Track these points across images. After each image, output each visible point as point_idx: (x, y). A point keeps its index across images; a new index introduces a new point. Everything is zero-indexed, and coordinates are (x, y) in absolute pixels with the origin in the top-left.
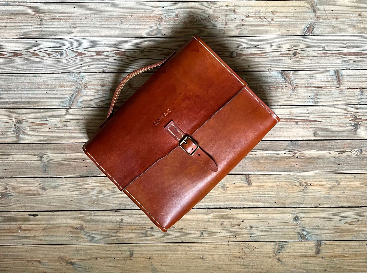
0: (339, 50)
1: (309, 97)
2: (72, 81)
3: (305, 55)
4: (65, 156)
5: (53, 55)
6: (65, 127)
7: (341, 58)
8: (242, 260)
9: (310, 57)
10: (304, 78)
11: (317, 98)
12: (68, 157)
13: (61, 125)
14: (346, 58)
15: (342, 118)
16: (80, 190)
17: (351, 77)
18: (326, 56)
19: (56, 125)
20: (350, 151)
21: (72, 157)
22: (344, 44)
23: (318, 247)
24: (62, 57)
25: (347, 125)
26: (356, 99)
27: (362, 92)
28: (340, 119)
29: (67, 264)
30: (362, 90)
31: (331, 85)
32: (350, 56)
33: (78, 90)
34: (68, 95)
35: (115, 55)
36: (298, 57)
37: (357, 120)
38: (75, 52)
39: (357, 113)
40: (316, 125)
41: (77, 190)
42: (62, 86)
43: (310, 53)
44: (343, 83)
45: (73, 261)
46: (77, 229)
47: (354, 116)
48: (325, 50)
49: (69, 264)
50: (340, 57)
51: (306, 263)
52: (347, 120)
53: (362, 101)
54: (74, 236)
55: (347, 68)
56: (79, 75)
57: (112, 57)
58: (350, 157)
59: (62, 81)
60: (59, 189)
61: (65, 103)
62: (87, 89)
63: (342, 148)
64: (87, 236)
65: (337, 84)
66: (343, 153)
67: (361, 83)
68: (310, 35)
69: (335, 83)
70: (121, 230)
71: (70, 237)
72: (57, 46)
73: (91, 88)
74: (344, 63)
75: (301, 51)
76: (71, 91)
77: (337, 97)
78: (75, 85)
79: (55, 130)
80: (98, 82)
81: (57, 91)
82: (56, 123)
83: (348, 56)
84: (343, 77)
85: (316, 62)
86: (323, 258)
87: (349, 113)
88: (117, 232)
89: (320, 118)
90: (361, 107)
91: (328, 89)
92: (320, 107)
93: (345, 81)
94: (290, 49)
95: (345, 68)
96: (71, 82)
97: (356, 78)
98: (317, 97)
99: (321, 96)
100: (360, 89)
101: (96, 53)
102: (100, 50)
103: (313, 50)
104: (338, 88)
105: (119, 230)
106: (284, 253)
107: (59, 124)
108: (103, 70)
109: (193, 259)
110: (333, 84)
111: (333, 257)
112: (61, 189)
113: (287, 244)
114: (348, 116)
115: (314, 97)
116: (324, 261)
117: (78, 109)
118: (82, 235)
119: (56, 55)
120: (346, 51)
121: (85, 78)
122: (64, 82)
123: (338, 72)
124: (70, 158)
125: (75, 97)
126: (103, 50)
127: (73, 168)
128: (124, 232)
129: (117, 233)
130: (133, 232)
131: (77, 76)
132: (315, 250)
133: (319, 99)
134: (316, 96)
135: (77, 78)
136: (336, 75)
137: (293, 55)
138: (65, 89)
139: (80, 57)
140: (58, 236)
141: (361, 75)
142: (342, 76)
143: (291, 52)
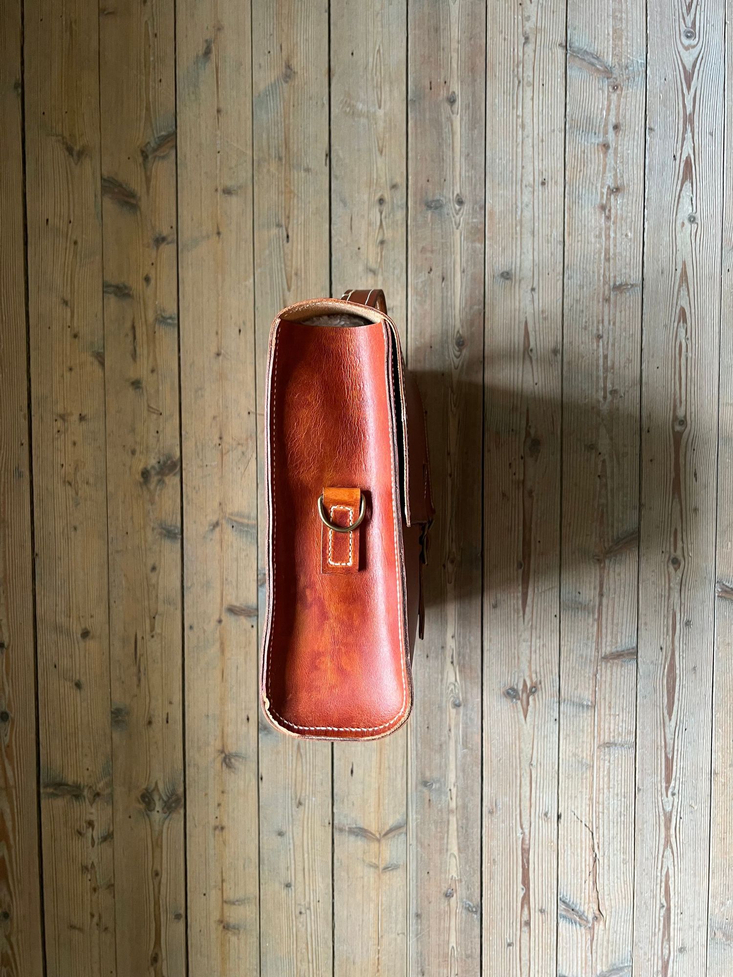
0: (681, 657)
1: (579, 593)
2: (628, 58)
3: (671, 584)
4: (456, 38)
5: (688, 15)
6: (523, 41)
7: (663, 662)
8: (214, 442)
9: (667, 595)
10: (622, 581)
11: (577, 611)
12: (454, 45)
13: (528, 31)
14: (664, 672)
15: (530, 662)
16: (378, 74)
17: (622, 683)
18: (667, 628)
19: (528, 18)
20: (456, 680)
21: (455, 55)
22: (695, 667)
23: (244, 610)
24: (682, 37)
25: (514, 674)
26: (572, 694)
27: (588, 706)
28: (529, 659)
29: (206, 41)
30: (591, 707)
31: (604, 641)
32: (667, 680)
33: (607, 72)
34: (596, 47)
35: (684, 158)
36: (668, 567)
37: (525, 695)
38: (694, 66)
39: (540, 696)
40: (516, 607)
41: (378, 67)
42: (618, 34)
43: (676, 594)
44: (609, 664)
45: (213, 56)
46: (288, 67)
47: (533, 689)
48: (682, 626)
49: (205, 46)
50: (666, 658)
51: (207, 585)
52: (527, 673)
53: (568, 706)
54: (271, 59)
55: (641, 674)
56: (641, 73)
57: (682, 150)
58: (445, 681)
59: (630, 35)
60: (379, 24)
61: (579, 41)
62: (608, 91)
63: (464, 663)
64: (270, 88)
65: (608, 653)
66: (453, 665)
67: (607, 704)
68: (716, 594)
69: (609, 649)
70: (283, 167)
71: (269, 50)
72: (708, 25)
73: (612, 102)
74: (651, 667)
75: (681, 576)
76: (606, 54)
77: (578, 652)
78: (619, 64)
79: (516, 17)
80: (625, 117)
81: (606, 24)
82: (533, 19)
83: (668, 676)
84: (622, 666)
85: (655, 606)
86: (220, 621)
87: (542, 679)
88: (280, 159)
89: (530, 616)
90: (555, 705)
91: (595, 634)
92: (556, 616)
93: (611, 671)
94: (685, 549)
95: (641, 670)
96: (626, 54)
97: (618, 695)
98: (578, 608)
99: (580, 618)
100: (594, 703)
101: (690, 114)
102: (696, 124)
103: (683, 601)
104: (596, 654)
105: (284, 162)
106: (230, 536)
107: (529, 25)
108: (651, 129)
109: (217, 333)
110: (606, 644)
111: (222, 644)
112: (380, 29)
113: (250, 543)
114: (534, 676)
115: (580, 603)
116: (213, 623)
117: (563, 71)
118: (272, 76)
119: (686, 21)
120: (678, 672)
121: (635, 88)
122: (627, 39)
123: (632, 654)
124: (452, 50)
125: (593, 64)
126: (696, 130)
127: (429, 57)
128: (280, 176)
129: (277, 159)
130: (280, 197)
131: (640, 69)
132: (238, 605)
133: (573, 613)
134: (580, 606)
135: (636, 69)
136: (628, 650)
137: (672, 556)
138: (611, 42)
139: (683, 76)
140: (272, 20)
141: (625, 705)
142: (623, 664)
143: (679, 552)
